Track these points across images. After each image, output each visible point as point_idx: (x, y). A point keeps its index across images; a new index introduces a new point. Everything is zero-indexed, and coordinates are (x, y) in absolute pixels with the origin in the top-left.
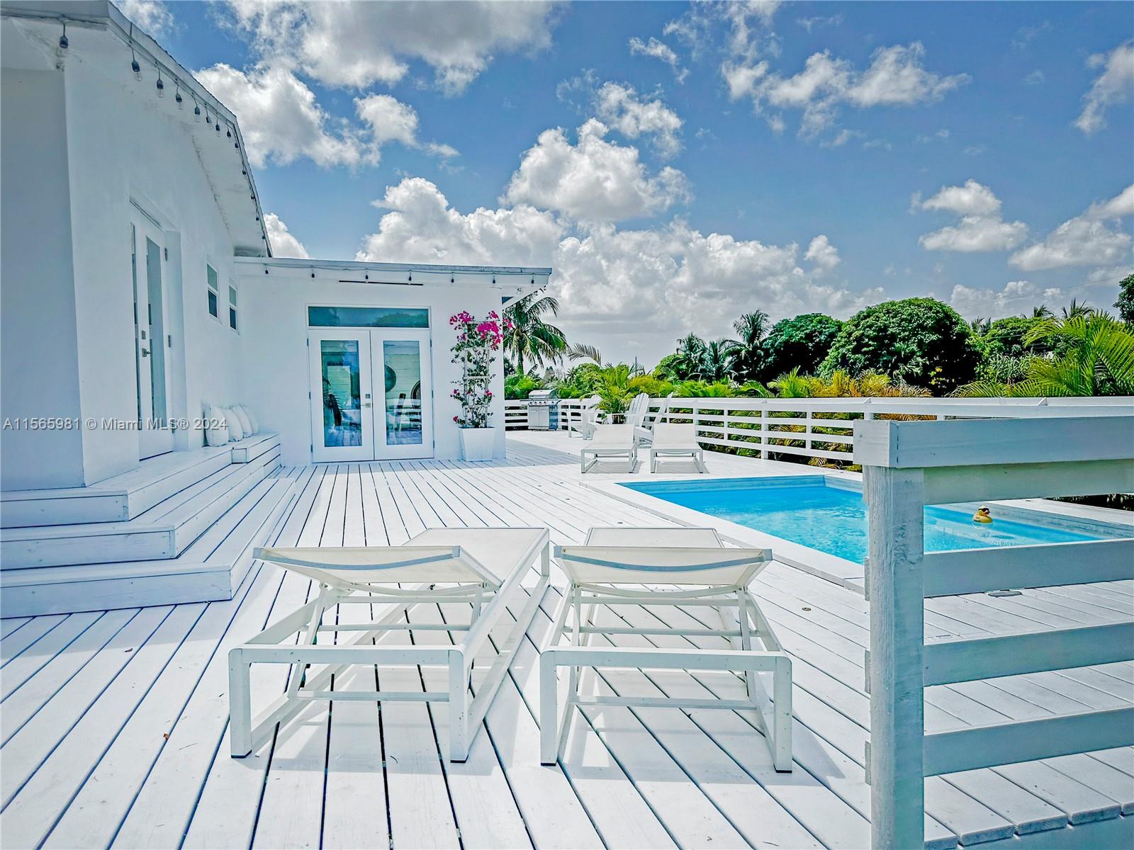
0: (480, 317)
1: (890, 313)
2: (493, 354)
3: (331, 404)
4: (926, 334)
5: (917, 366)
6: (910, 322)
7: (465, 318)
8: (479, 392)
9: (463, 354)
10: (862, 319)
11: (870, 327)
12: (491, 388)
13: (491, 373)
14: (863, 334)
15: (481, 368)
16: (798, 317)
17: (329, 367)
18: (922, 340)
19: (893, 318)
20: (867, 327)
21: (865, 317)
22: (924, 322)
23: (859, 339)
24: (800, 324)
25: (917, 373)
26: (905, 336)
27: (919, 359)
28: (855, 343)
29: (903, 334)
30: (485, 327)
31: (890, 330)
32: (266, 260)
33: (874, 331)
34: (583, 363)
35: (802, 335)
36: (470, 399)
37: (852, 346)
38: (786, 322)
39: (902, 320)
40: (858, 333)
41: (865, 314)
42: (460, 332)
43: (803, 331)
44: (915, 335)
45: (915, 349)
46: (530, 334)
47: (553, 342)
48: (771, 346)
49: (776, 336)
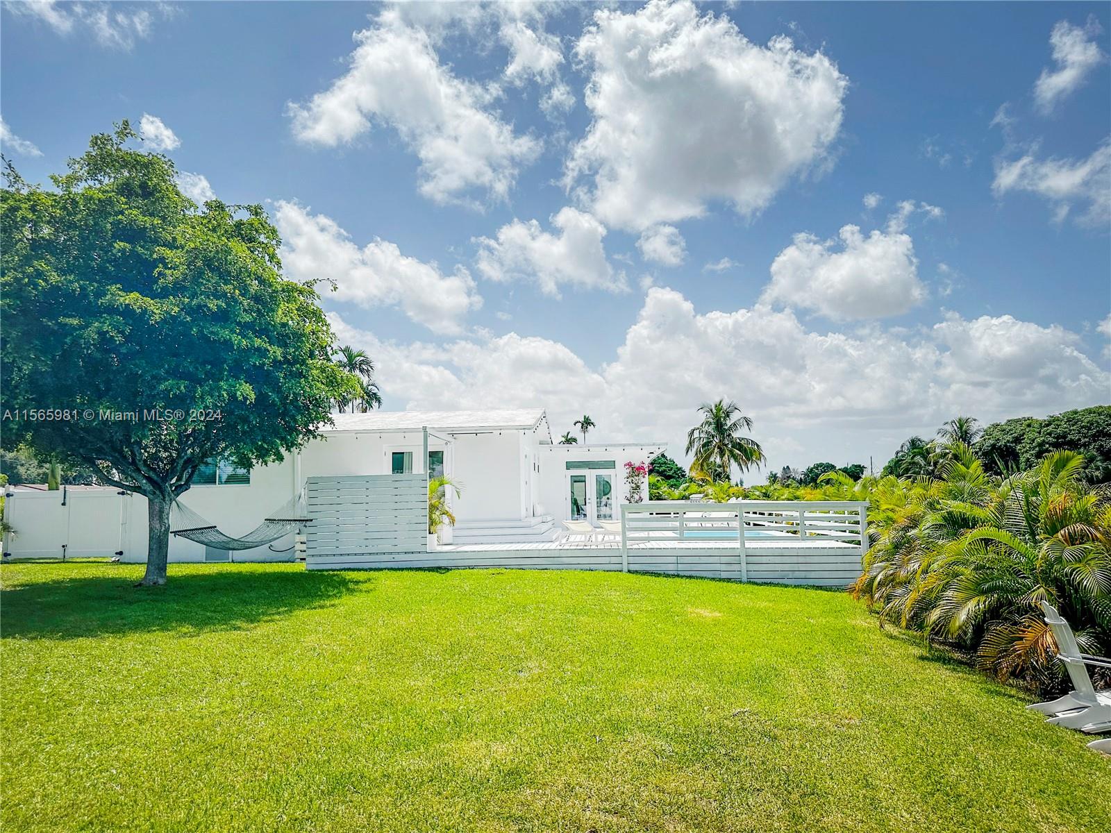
0: (637, 465)
1: (1071, 421)
2: (643, 480)
3: (575, 502)
4: (1107, 439)
5: (1098, 469)
6: (1089, 429)
7: (630, 465)
8: (637, 497)
9: (630, 480)
10: (1044, 427)
11: (1050, 434)
12: (642, 495)
13: (641, 488)
14: (1044, 441)
15: (638, 486)
16: (1009, 421)
17: (575, 483)
18: (1102, 446)
19: (1073, 425)
20: (1048, 434)
21: (1047, 425)
22: (1104, 428)
23: (1041, 445)
24: (1010, 428)
25: (1097, 476)
26: (1086, 442)
27: (1099, 463)
28: (1037, 449)
29: (1083, 440)
30: (639, 469)
31: (1069, 437)
32: (551, 445)
33: (1054, 438)
34: (818, 463)
35: (1009, 438)
36: (632, 500)
37: (1034, 452)
38: (996, 426)
39: (1082, 427)
40: (1039, 440)
41: (1047, 422)
42: (628, 471)
43: (1012, 434)
44: (1095, 441)
45: (1095, 453)
46: (730, 446)
47: (747, 453)
48: (980, 449)
49: (985, 440)
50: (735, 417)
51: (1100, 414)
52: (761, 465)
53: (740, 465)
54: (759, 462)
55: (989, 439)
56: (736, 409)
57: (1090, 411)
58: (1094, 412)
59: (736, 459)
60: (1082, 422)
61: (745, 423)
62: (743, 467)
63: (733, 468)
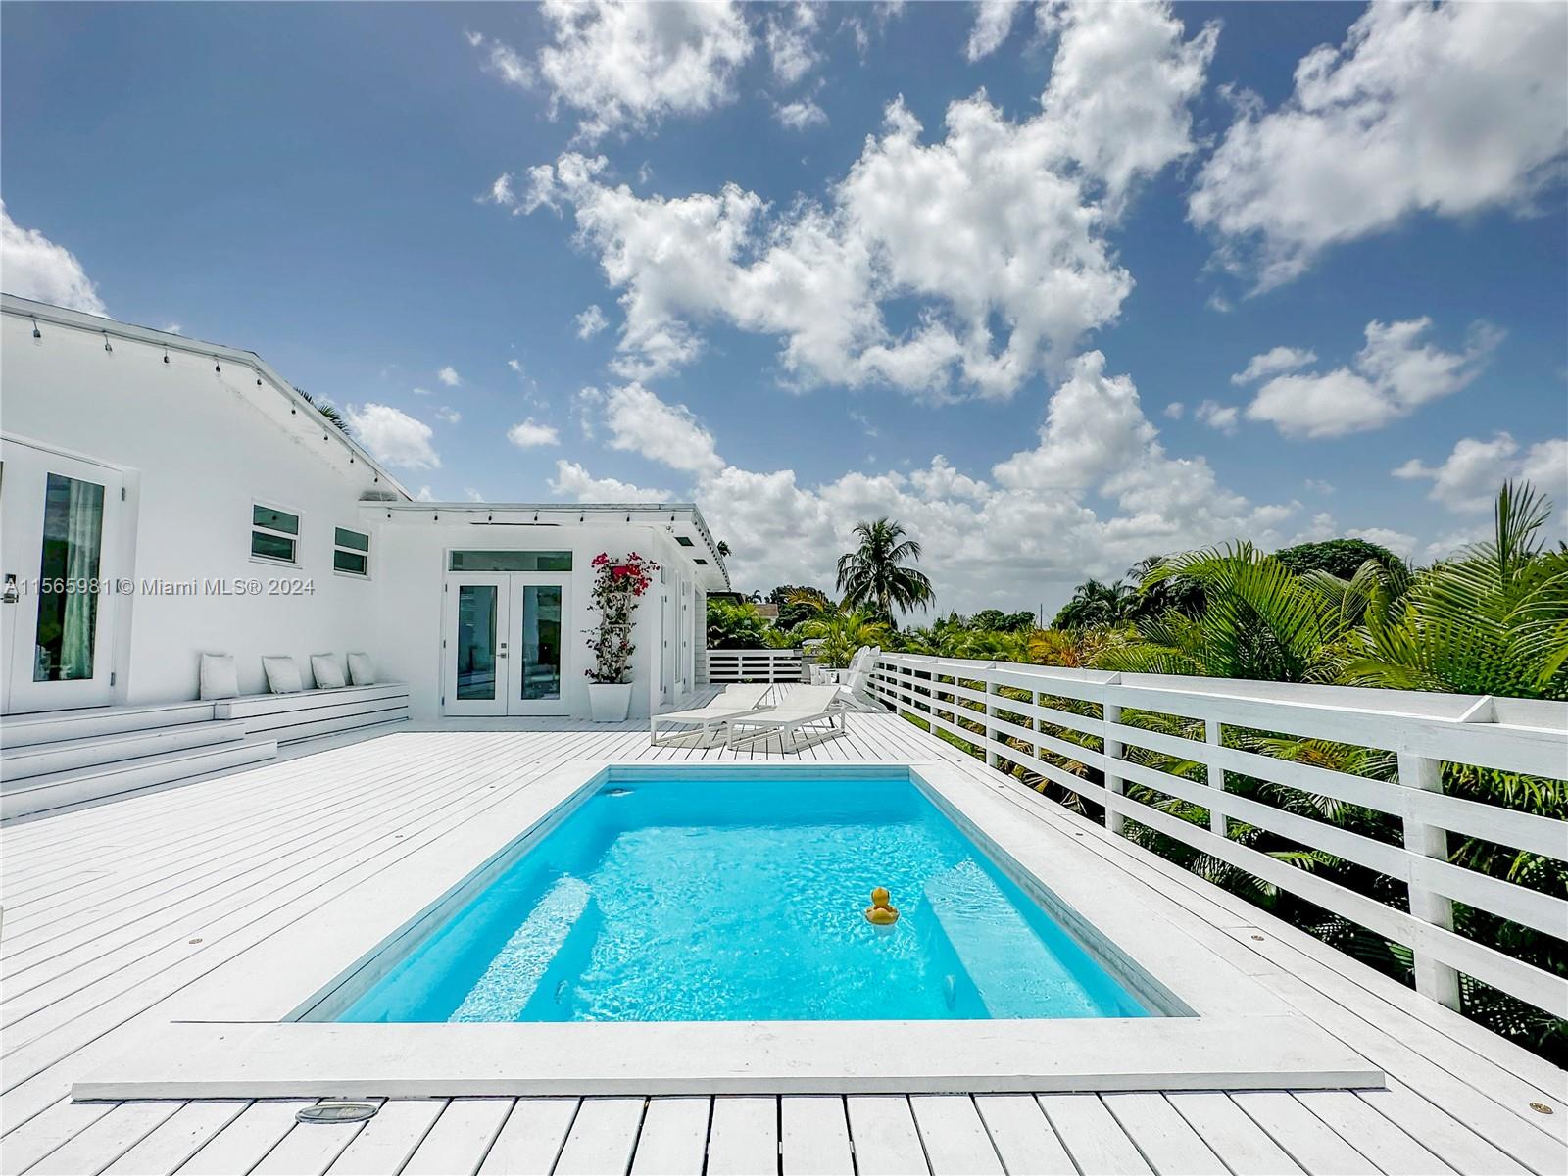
0: (621, 560)
7: (605, 560)
8: (616, 642)
9: (603, 599)
17: (469, 607)
42: (601, 576)
46: (890, 579)
47: (913, 588)
48: (1177, 593)
49: (1182, 582)
50: (899, 541)
51: (1343, 549)
52: (929, 603)
53: (901, 603)
54: (926, 601)
55: (1187, 582)
56: (900, 531)
57: (1331, 545)
58: (1336, 547)
59: (898, 598)
60: (1322, 558)
61: (910, 549)
62: (906, 606)
63: (894, 607)
